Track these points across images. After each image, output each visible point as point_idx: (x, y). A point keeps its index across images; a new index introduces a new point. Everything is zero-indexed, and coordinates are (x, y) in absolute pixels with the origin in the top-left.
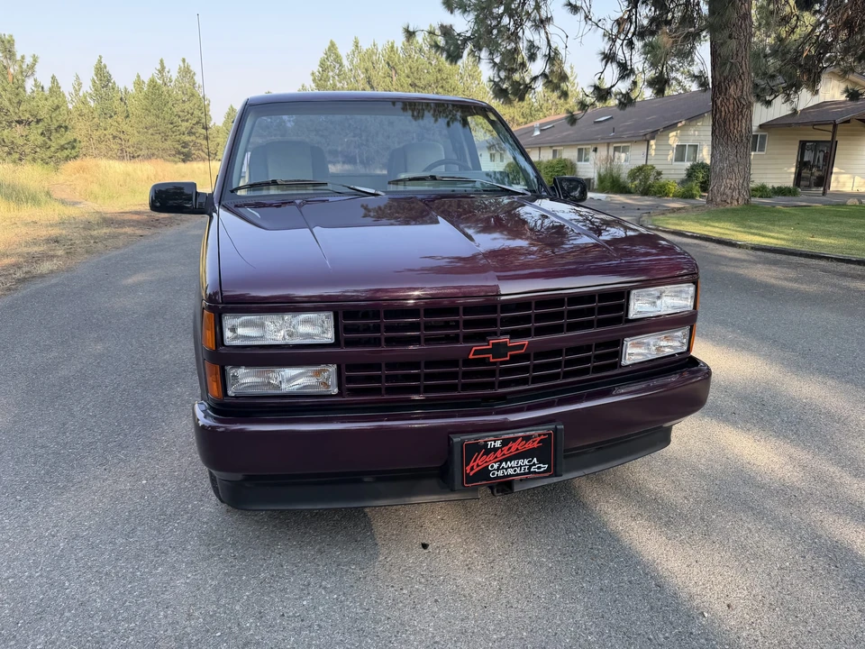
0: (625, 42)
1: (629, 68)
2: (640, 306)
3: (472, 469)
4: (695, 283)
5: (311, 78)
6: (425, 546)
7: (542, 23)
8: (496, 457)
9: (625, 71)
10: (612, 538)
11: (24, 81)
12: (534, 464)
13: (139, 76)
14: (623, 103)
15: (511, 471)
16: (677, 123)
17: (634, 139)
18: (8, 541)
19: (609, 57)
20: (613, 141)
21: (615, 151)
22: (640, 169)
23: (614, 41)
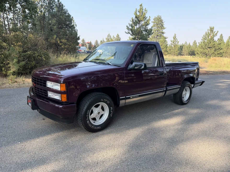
11: (214, 38)
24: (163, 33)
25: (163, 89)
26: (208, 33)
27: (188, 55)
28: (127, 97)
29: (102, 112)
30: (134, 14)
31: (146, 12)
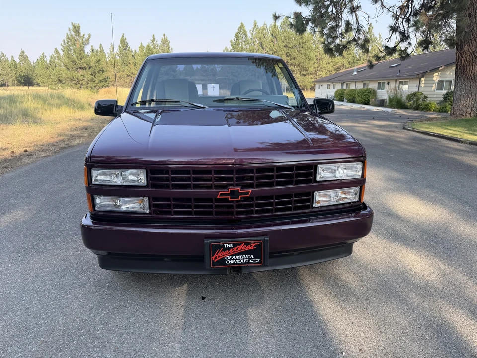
0: (405, 20)
1: (407, 35)
2: (323, 174)
3: (216, 258)
4: (363, 162)
5: (230, 43)
6: (203, 298)
7: (353, 10)
8: (229, 253)
9: (405, 37)
10: (308, 305)
11: (84, 47)
12: (252, 258)
13: (141, 44)
14: (403, 57)
15: (238, 261)
16: (439, 67)
17: (411, 77)
18: (6, 275)
19: (394, 29)
20: (399, 78)
21: (399, 84)
22: (414, 95)
23: (397, 19)
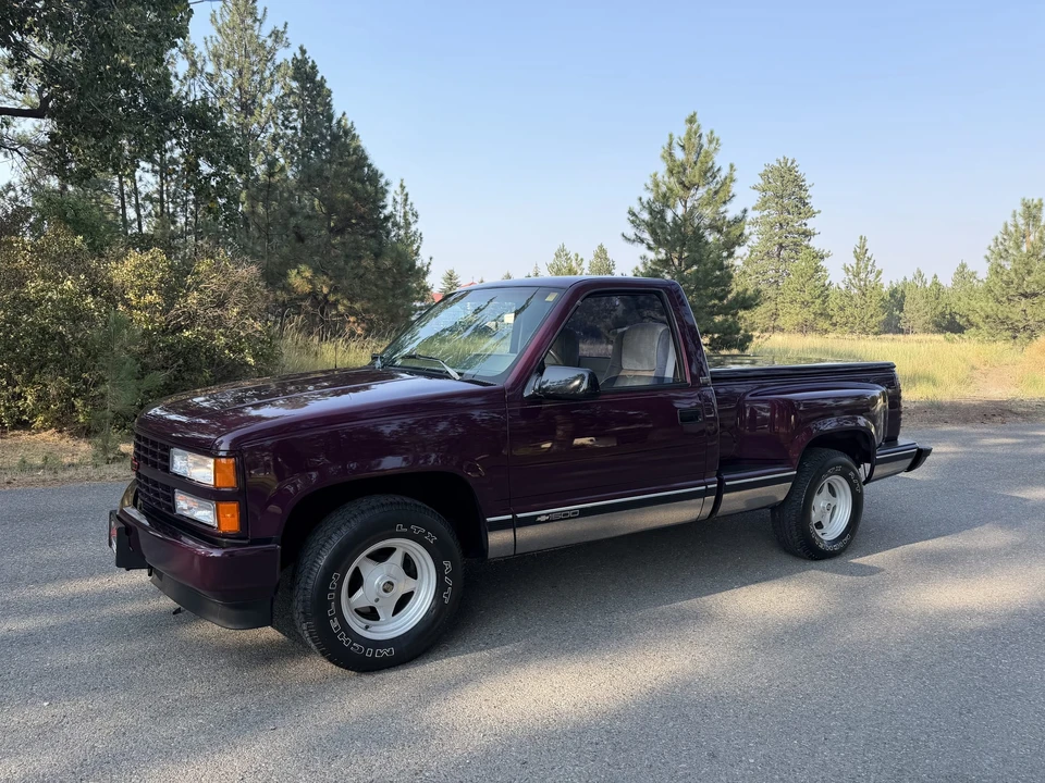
24: (807, 234)
25: (706, 484)
26: (1016, 226)
27: (933, 332)
28: (519, 515)
29: (404, 585)
30: (663, 157)
31: (713, 146)
